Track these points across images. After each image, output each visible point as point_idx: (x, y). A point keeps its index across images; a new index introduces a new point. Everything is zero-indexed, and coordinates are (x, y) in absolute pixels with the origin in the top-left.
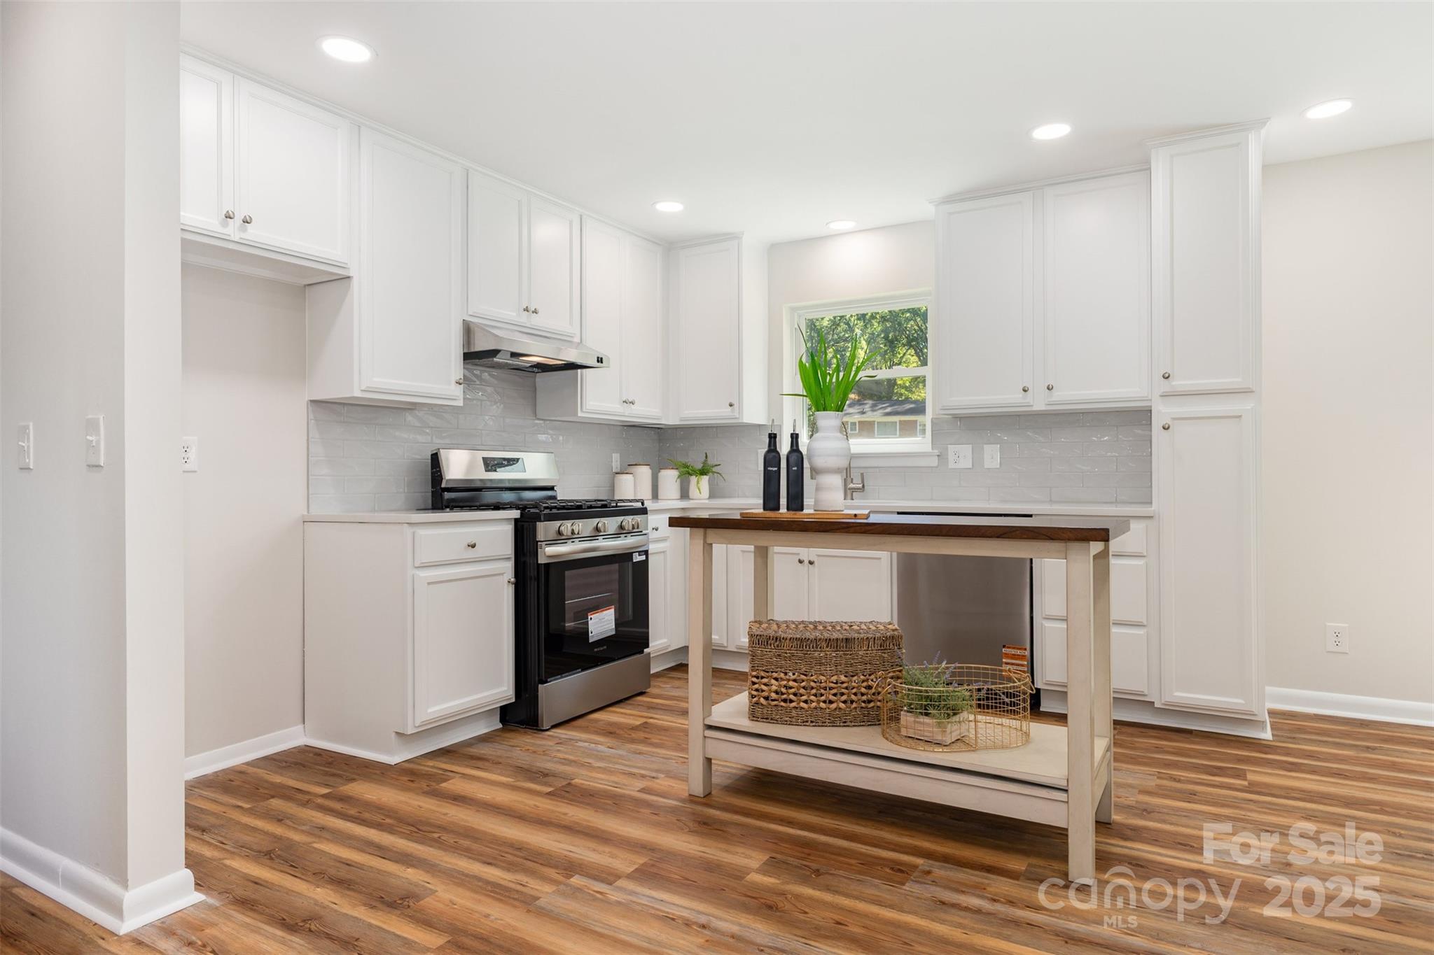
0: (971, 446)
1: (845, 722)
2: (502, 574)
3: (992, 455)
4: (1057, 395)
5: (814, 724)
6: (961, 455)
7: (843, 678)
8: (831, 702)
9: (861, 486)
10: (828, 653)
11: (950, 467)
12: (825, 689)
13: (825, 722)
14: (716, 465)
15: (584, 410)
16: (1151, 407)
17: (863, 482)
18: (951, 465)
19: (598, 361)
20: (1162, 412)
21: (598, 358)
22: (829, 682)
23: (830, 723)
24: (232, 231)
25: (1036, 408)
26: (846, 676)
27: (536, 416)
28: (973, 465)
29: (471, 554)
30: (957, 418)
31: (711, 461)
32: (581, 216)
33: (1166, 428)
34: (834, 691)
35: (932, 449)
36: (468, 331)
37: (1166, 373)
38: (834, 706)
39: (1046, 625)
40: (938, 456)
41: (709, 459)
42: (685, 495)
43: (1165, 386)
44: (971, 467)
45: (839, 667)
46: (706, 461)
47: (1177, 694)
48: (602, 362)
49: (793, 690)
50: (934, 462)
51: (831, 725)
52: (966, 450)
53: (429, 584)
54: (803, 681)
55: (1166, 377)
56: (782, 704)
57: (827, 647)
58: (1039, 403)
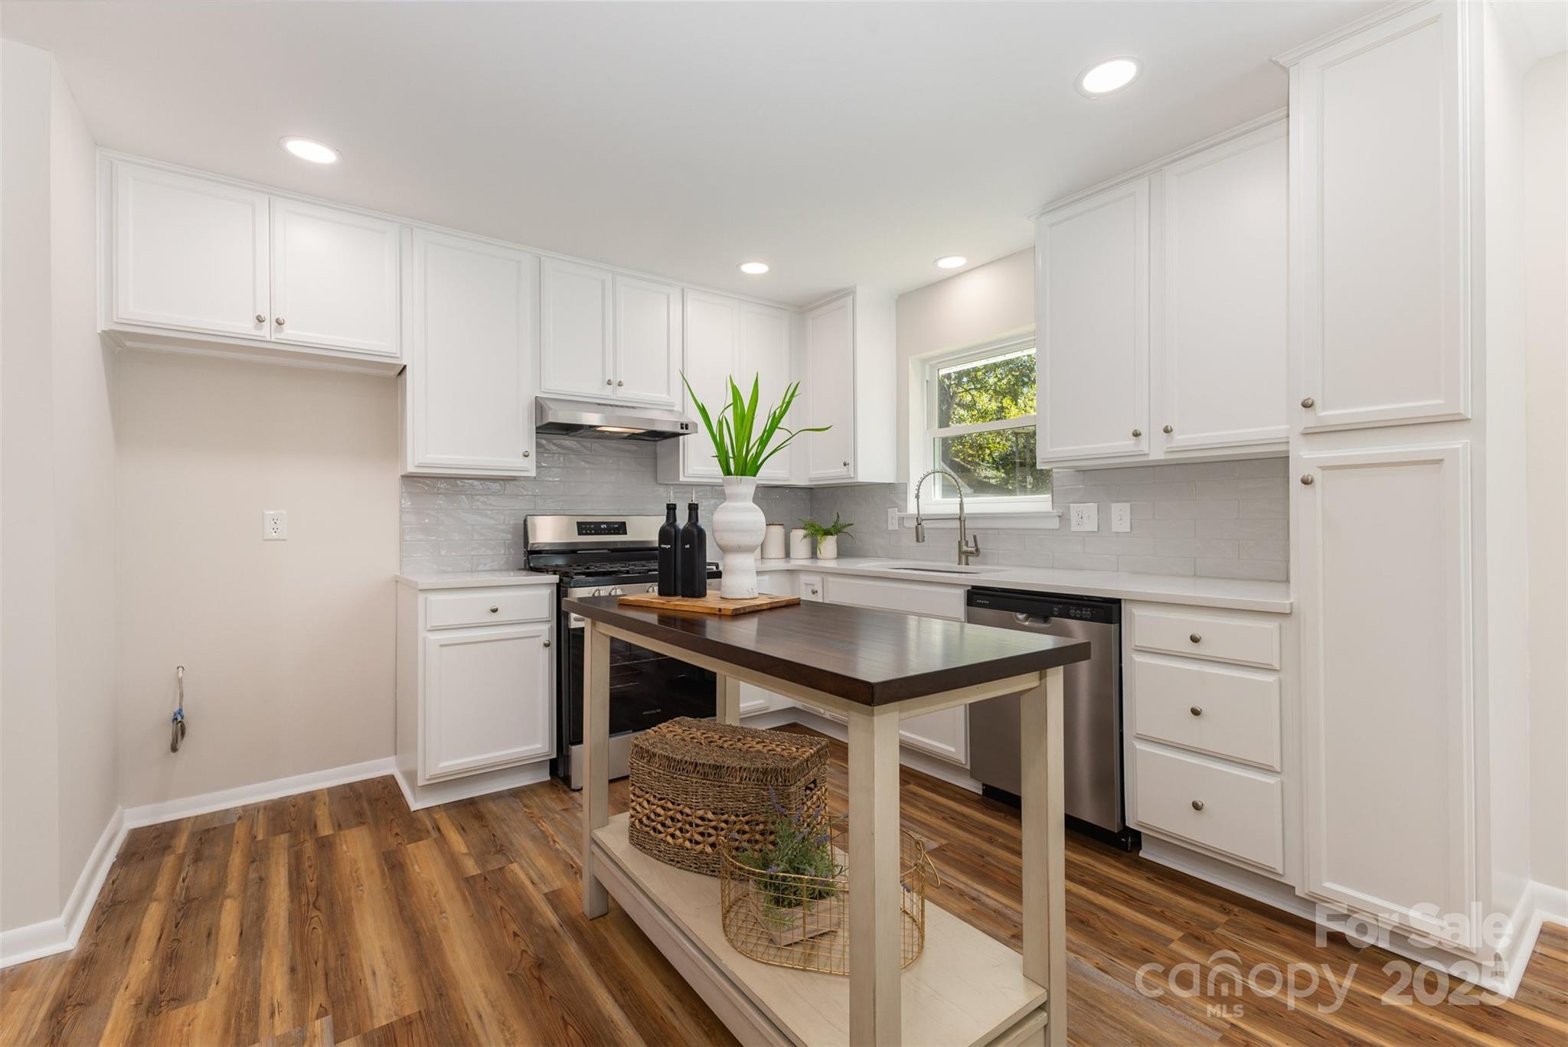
0: (1096, 504)
1: (714, 871)
2: (539, 636)
3: (1121, 516)
4: (1180, 439)
5: (679, 865)
6: (1085, 516)
7: (710, 815)
8: (697, 843)
9: (974, 549)
10: (694, 780)
11: (1073, 529)
12: (691, 824)
13: (691, 866)
14: (849, 525)
15: (686, 475)
16: (1288, 451)
17: (976, 545)
18: (1074, 528)
19: (682, 428)
20: (1305, 457)
21: (682, 424)
22: (696, 817)
23: (695, 868)
24: (266, 332)
25: (1152, 457)
26: (713, 813)
27: (656, 481)
28: (1098, 529)
29: (494, 618)
30: (1083, 472)
31: (842, 521)
32: (683, 290)
33: (1306, 482)
34: (701, 829)
35: (1053, 509)
36: (540, 406)
37: (1309, 398)
38: (699, 847)
39: (1137, 747)
40: (1059, 516)
41: (841, 518)
42: (814, 554)
43: (1308, 419)
44: (1096, 530)
45: (706, 800)
46: (838, 520)
47: (1328, 884)
48: (687, 428)
49: (660, 819)
50: (1055, 524)
51: (696, 870)
52: (1091, 509)
53: (442, 646)
54: (670, 810)
55: (1307, 405)
56: (652, 832)
57: (693, 772)
58: (1156, 450)
